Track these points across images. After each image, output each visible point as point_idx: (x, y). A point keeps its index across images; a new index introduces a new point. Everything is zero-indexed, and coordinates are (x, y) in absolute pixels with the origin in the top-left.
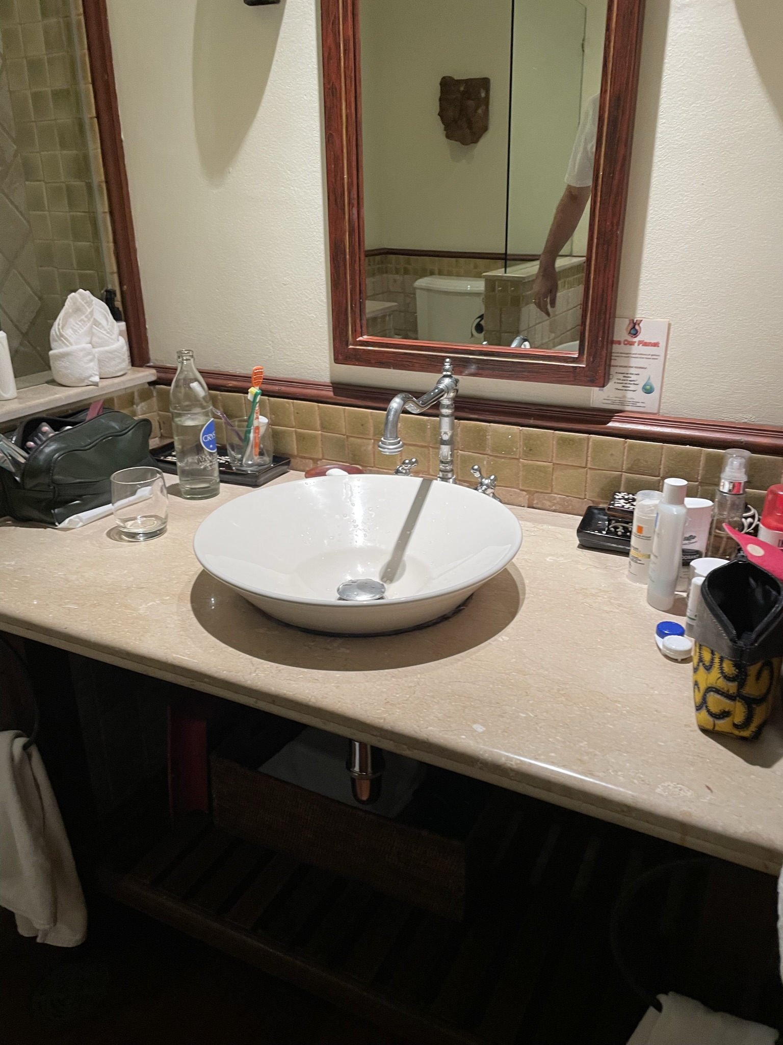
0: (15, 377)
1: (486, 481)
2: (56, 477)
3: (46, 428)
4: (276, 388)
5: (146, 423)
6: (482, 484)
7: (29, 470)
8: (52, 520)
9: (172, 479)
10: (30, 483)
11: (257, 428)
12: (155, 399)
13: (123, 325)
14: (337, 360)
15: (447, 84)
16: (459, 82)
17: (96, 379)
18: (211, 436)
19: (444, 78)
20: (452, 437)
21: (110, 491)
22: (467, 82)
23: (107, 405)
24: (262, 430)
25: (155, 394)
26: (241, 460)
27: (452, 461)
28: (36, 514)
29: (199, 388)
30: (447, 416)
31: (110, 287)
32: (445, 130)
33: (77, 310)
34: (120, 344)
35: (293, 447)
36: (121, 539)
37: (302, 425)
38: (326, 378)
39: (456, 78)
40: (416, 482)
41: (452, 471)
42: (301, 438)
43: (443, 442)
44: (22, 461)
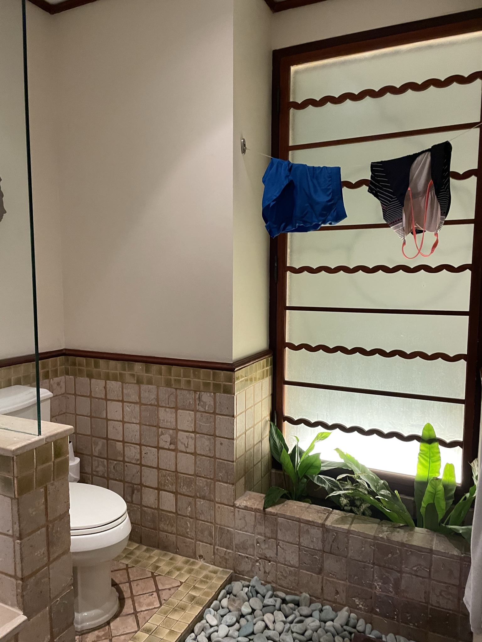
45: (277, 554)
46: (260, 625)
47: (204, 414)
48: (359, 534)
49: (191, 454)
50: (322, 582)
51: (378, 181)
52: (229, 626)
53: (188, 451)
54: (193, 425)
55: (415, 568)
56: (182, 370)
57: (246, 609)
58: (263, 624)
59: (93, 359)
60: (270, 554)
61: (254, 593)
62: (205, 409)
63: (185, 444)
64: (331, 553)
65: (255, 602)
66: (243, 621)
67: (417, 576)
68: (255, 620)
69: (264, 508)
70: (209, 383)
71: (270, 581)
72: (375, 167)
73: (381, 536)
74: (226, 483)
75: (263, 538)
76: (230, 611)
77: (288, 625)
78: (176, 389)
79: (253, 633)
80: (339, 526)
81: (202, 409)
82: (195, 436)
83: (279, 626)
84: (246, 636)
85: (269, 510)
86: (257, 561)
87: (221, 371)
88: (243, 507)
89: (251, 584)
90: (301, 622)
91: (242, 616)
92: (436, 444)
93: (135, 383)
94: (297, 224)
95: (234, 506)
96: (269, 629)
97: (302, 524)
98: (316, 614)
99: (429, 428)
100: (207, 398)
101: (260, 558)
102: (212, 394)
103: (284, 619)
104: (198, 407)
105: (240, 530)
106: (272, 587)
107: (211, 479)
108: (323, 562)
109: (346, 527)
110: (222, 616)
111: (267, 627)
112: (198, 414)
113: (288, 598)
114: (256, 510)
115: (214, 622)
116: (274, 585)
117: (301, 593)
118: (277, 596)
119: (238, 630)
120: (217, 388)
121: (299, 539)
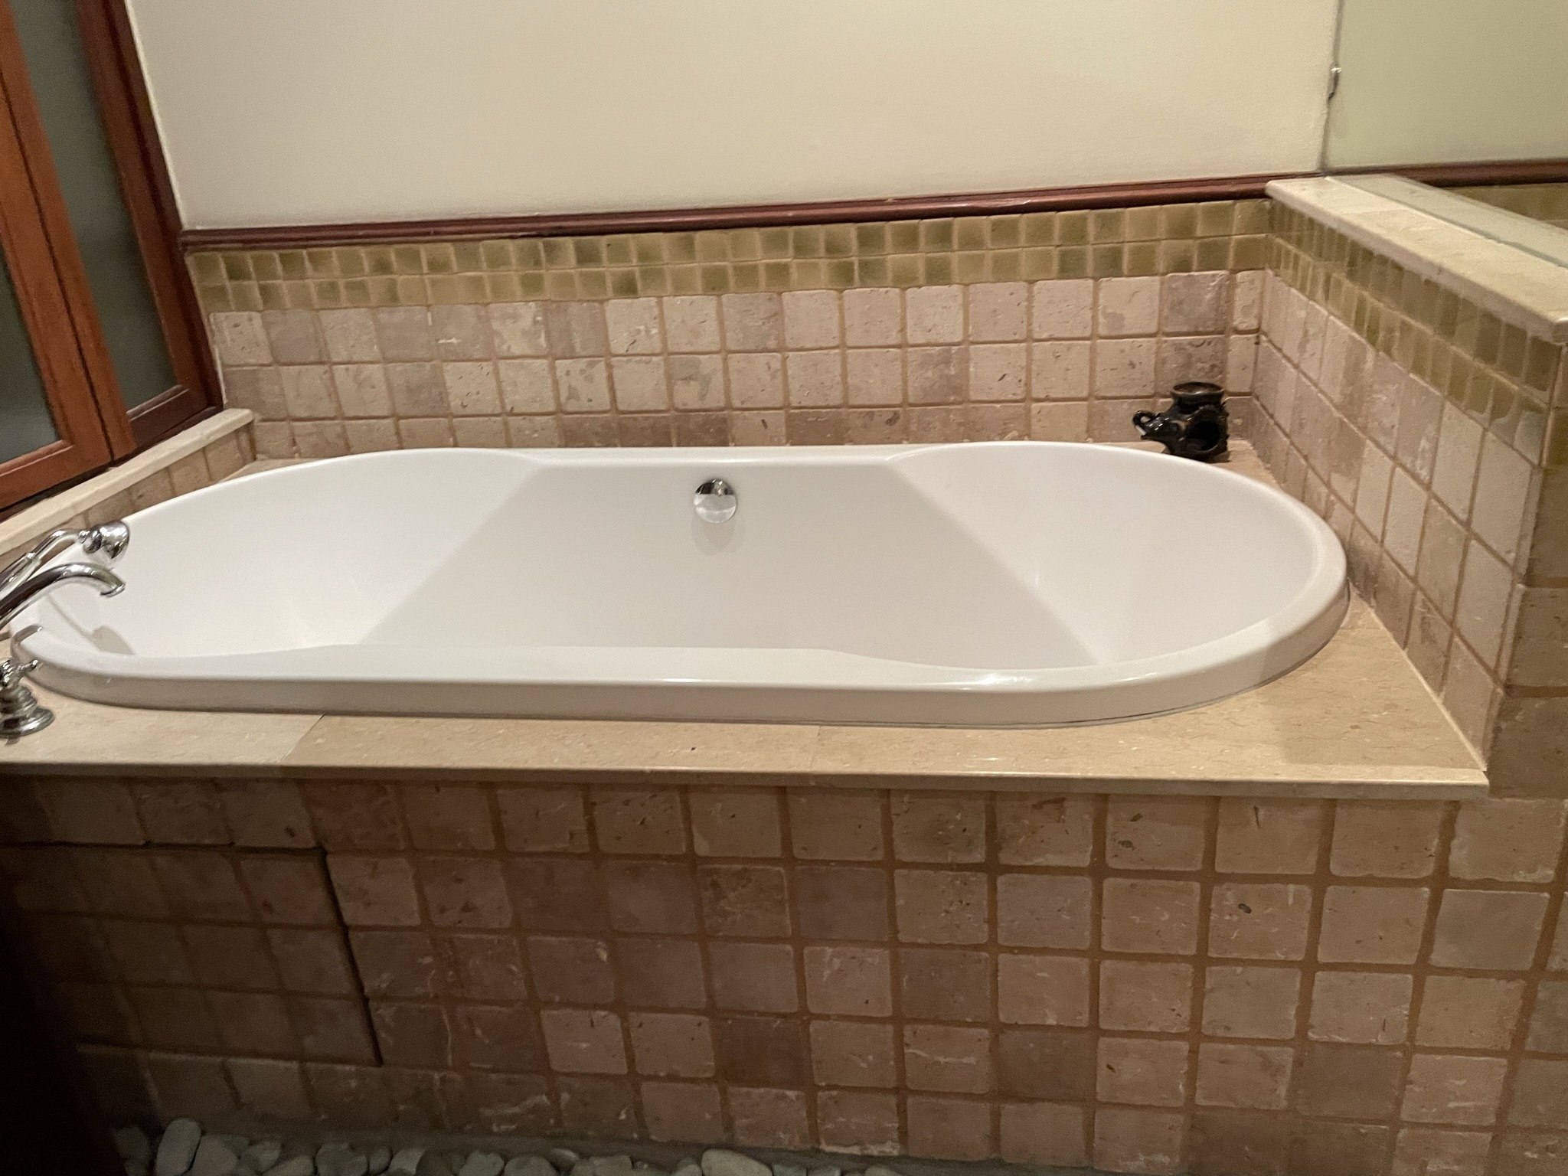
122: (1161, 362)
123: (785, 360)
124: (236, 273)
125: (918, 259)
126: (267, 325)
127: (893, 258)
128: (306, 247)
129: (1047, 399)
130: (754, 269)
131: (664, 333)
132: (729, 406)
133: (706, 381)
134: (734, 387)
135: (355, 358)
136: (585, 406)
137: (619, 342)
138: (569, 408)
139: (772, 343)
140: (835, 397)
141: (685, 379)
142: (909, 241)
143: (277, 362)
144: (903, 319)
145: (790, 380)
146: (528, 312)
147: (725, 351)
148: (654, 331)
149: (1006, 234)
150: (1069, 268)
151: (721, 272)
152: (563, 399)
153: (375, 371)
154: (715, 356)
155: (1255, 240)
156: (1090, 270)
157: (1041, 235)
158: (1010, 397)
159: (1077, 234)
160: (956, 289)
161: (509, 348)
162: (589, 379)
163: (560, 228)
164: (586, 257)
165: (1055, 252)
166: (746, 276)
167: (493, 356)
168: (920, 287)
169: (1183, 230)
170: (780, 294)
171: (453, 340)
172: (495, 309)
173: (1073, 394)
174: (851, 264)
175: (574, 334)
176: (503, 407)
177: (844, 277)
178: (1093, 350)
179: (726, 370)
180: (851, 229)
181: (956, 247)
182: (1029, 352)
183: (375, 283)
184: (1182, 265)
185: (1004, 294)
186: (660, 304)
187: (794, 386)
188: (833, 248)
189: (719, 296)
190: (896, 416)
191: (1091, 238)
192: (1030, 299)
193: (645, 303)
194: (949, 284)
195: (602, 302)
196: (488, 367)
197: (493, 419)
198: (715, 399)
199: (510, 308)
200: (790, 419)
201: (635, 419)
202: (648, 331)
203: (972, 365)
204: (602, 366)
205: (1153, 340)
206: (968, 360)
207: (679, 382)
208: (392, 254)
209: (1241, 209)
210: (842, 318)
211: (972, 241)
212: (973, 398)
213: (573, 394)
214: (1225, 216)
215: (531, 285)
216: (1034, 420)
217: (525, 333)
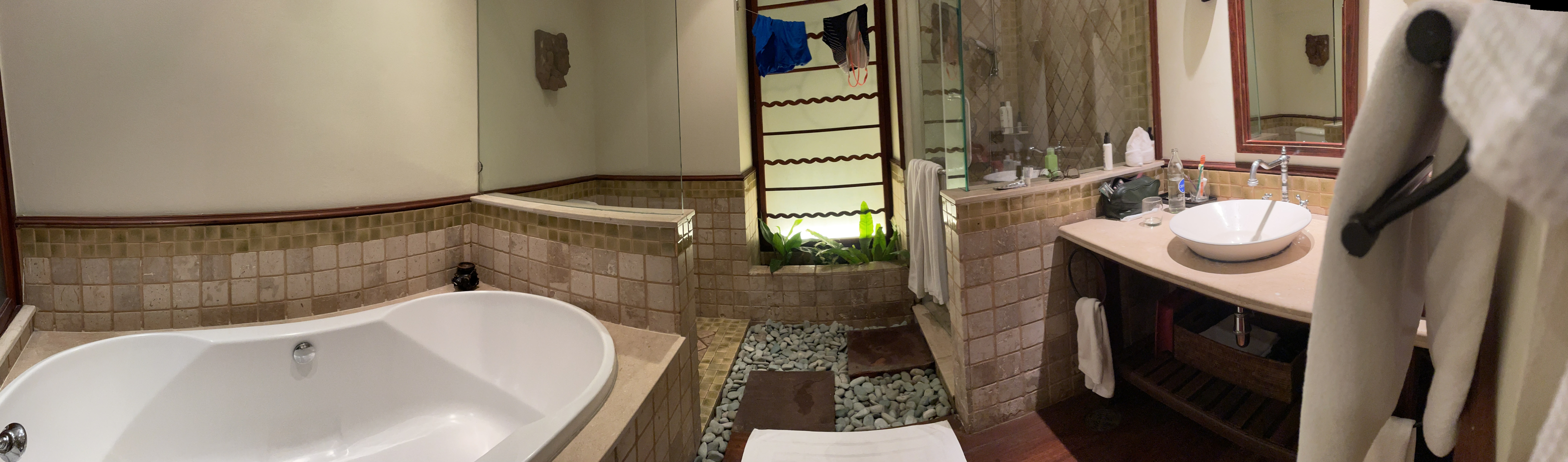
0: (1113, 163)
1: (1303, 202)
2: (1123, 200)
3: (1121, 182)
4: (1212, 166)
5: (1158, 181)
6: (1301, 203)
7: (1114, 197)
8: (1119, 218)
9: (1166, 206)
10: (1113, 202)
11: (1202, 183)
12: (1163, 174)
13: (1153, 142)
14: (1238, 151)
15: (1309, 38)
16: (1315, 37)
17: (1141, 164)
18: (1183, 186)
19: (1307, 36)
20: (1287, 182)
21: (1141, 208)
22: (1318, 36)
23: (1144, 175)
24: (1205, 184)
25: (1163, 171)
26: (1195, 198)
27: (1287, 194)
28: (1114, 215)
29: (1180, 166)
30: (1285, 173)
31: (1150, 126)
32: (1309, 59)
33: (1137, 135)
34: (1151, 150)
35: (1218, 192)
36: (1144, 226)
37: (1223, 182)
38: (1233, 161)
39: (1313, 35)
40: (1270, 201)
41: (1288, 198)
42: (1222, 188)
43: (1283, 185)
44: (1112, 193)
45: (783, 301)
46: (784, 344)
47: (720, 214)
48: (839, 273)
49: (711, 244)
50: (817, 311)
51: (829, 32)
52: (762, 350)
53: (708, 243)
54: (711, 223)
55: (875, 284)
56: (700, 183)
57: (769, 338)
58: (786, 343)
59: (621, 181)
60: (778, 302)
61: (772, 329)
62: (721, 210)
63: (705, 238)
64: (821, 290)
65: (774, 333)
66: (770, 346)
67: (877, 288)
68: (779, 343)
69: (772, 273)
70: (724, 191)
71: (779, 319)
72: (826, 21)
73: (853, 271)
74: (741, 260)
75: (772, 292)
76: (758, 342)
77: (802, 340)
78: (695, 198)
79: (780, 350)
80: (825, 272)
81: (718, 211)
82: (713, 231)
83: (796, 342)
84: (776, 353)
85: (775, 273)
86: (769, 309)
87: (733, 181)
88: (755, 275)
89: (766, 324)
90: (809, 336)
91: (768, 343)
92: (870, 213)
93: (659, 197)
94: (778, 67)
95: (748, 275)
96: (790, 345)
97: (800, 277)
98: (817, 330)
99: (864, 204)
100: (722, 202)
101: (771, 306)
102: (726, 199)
103: (798, 337)
104: (715, 210)
105: (755, 291)
106: (783, 323)
107: (728, 260)
108: (816, 298)
109: (830, 271)
110: (755, 346)
111: (788, 344)
112: (715, 215)
113: (795, 326)
114: (766, 275)
115: (752, 349)
116: (783, 322)
117: (803, 321)
118: (788, 327)
119: (770, 351)
120: (730, 194)
121: (799, 287)
122: (446, 257)
123: (312, 276)
124: (40, 239)
125: (368, 230)
126: (51, 265)
127: (359, 231)
128: (80, 228)
129: (414, 277)
130: (301, 238)
131: (258, 267)
132: (286, 299)
133: (276, 288)
134: (289, 290)
135: (96, 282)
136: (215, 303)
137: (236, 273)
138: (206, 305)
139: (307, 269)
140: (334, 289)
141: (266, 288)
142: (365, 224)
143: (54, 283)
144: (362, 254)
145: (314, 284)
146: (192, 260)
147: (286, 274)
148: (254, 267)
149: (399, 219)
150: (419, 230)
151: (287, 239)
152: (204, 301)
153: (106, 290)
154: (281, 276)
155: (468, 215)
156: (425, 230)
157: (410, 218)
158: (401, 279)
159: (421, 217)
160: (381, 240)
161: (180, 277)
162: (218, 290)
163: (216, 221)
164: (224, 235)
165: (414, 223)
166: (298, 241)
167: (171, 281)
168: (368, 241)
169: (450, 213)
170: (312, 248)
171: (152, 274)
172: (176, 259)
173: (422, 274)
174: (342, 234)
175: (214, 270)
176: (172, 306)
177: (339, 240)
178: (427, 257)
179: (286, 282)
180: (343, 220)
181: (382, 224)
182: (407, 261)
183: (114, 246)
184: (450, 225)
185: (398, 240)
186: (258, 255)
187: (316, 287)
188: (335, 227)
189: (285, 250)
190: (359, 294)
191: (425, 218)
192: (407, 242)
193: (251, 255)
194: (379, 239)
195: (230, 255)
196: (167, 286)
197: (166, 311)
198: (280, 296)
199: (183, 258)
200: (314, 302)
201: (240, 308)
202: (251, 267)
203: (387, 269)
204: (226, 284)
205: (444, 250)
206: (386, 267)
207: (264, 290)
208: (127, 233)
209: (464, 206)
210: (338, 256)
211: (388, 222)
212: (388, 282)
213: (209, 298)
214: (459, 208)
215: (197, 248)
216: (410, 287)
217: (189, 270)
